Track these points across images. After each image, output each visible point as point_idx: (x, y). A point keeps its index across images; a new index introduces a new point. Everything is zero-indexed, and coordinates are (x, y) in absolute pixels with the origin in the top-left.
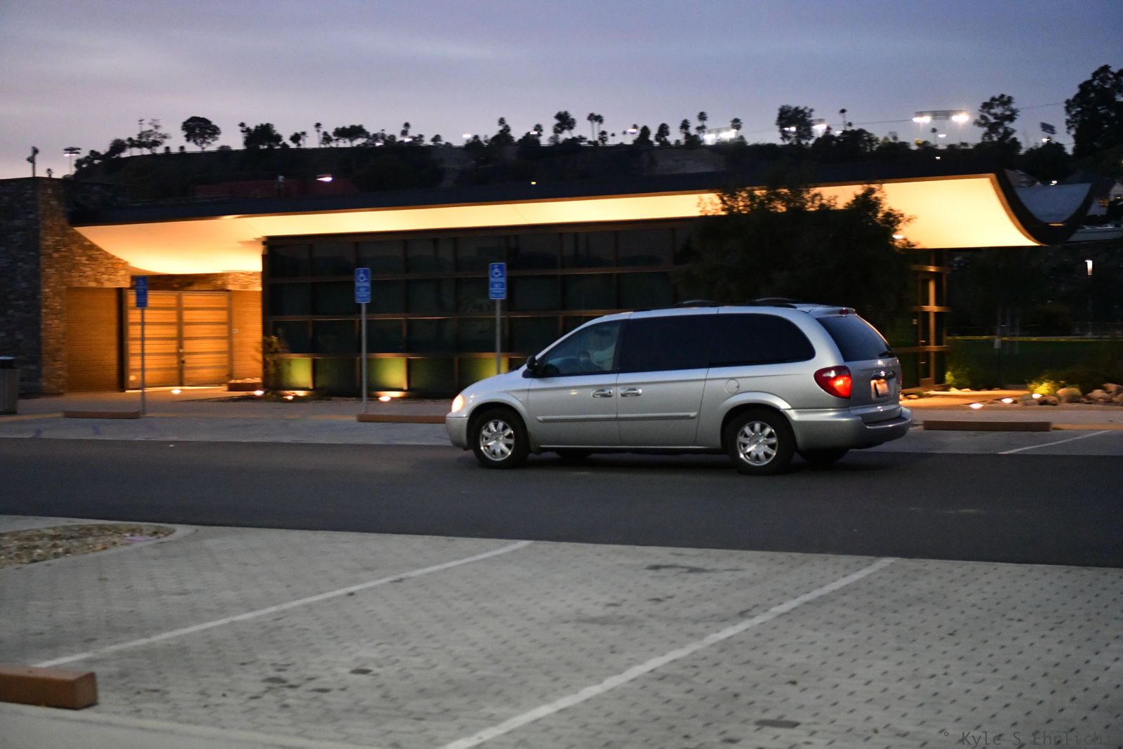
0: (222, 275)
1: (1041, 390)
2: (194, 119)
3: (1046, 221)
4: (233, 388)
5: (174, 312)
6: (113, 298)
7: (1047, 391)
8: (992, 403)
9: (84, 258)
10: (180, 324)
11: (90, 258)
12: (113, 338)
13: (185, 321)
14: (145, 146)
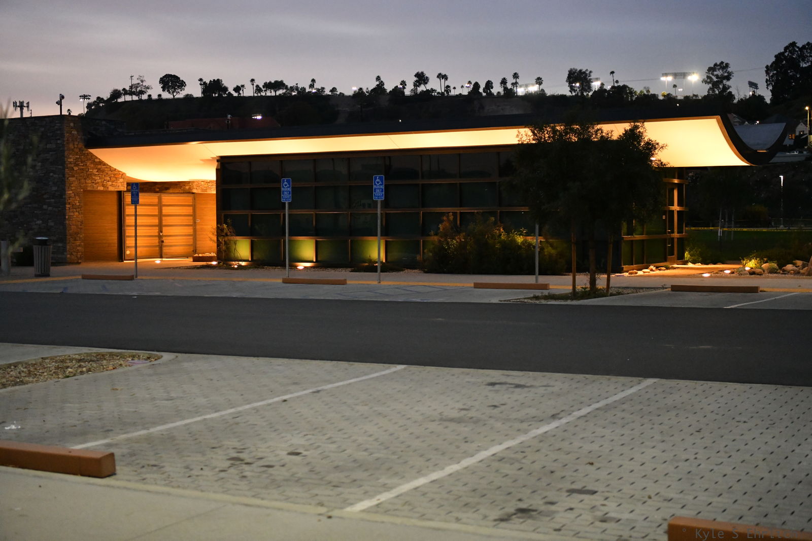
0: (189, 182)
1: (751, 264)
2: (167, 76)
3: (754, 148)
4: (196, 259)
5: (157, 208)
6: (115, 198)
7: (754, 265)
8: (717, 273)
9: (96, 170)
10: (160, 216)
11: (99, 170)
12: (115, 226)
13: (163, 214)
14: (134, 94)
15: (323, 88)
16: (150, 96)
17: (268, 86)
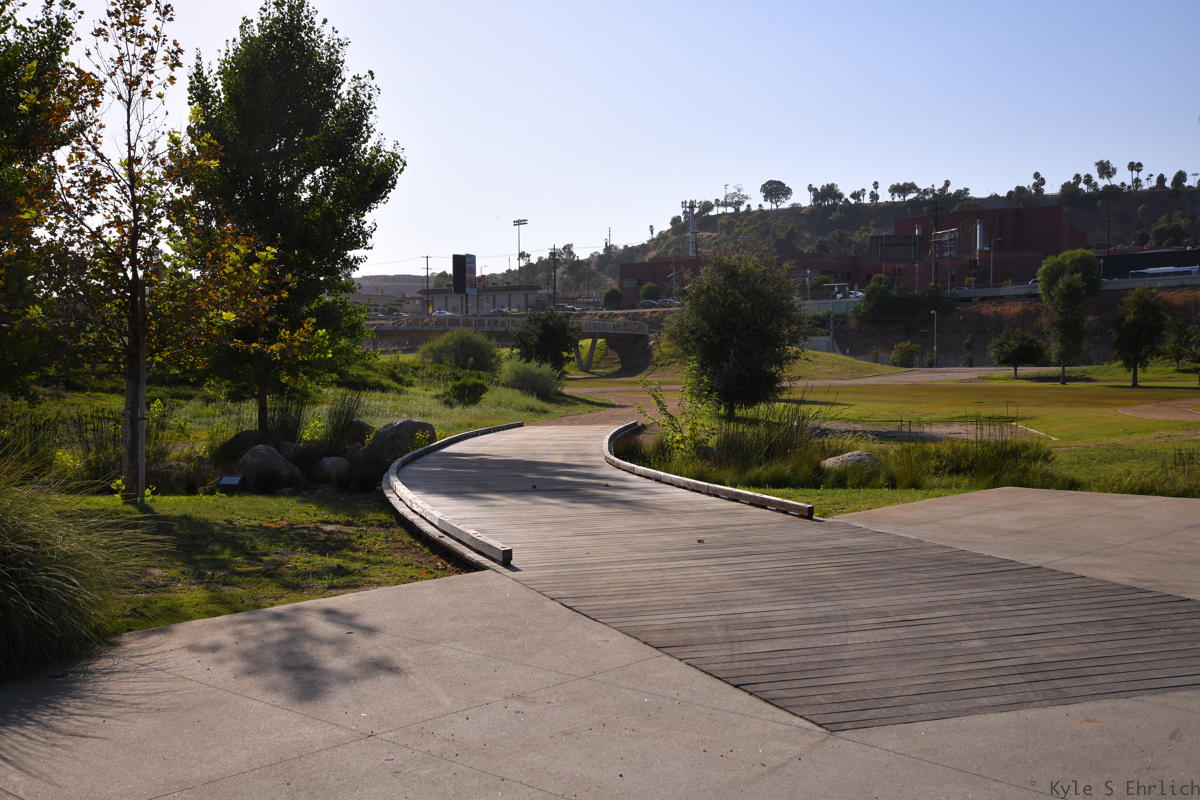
2: (770, 183)
14: (730, 205)
16: (749, 206)
17: (895, 189)
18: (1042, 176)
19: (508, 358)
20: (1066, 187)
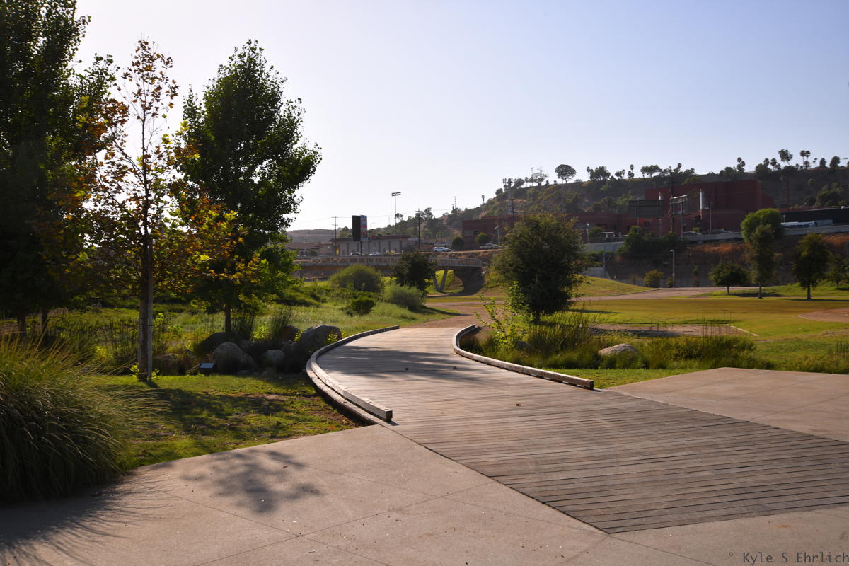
14: (535, 181)
15: (693, 169)
16: (547, 181)
17: (645, 170)
18: (743, 160)
19: (389, 284)
20: (760, 167)
